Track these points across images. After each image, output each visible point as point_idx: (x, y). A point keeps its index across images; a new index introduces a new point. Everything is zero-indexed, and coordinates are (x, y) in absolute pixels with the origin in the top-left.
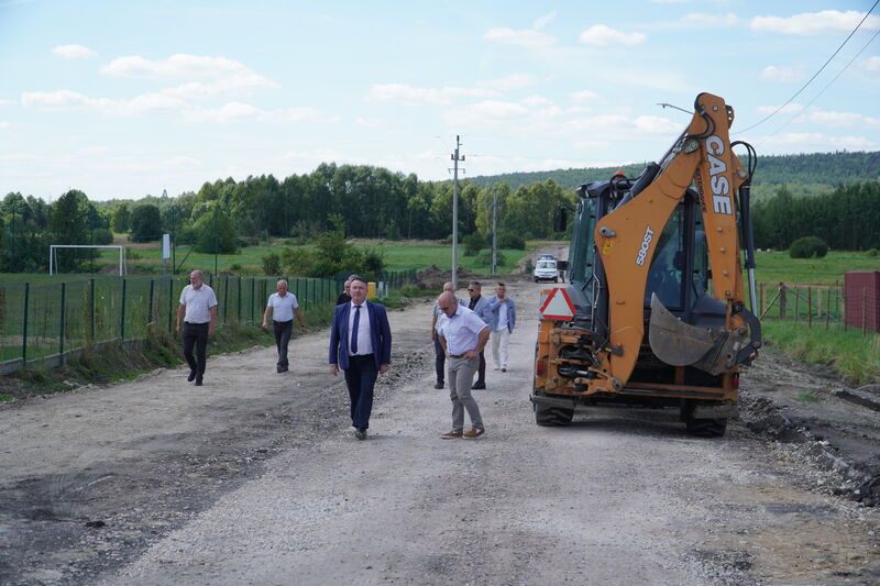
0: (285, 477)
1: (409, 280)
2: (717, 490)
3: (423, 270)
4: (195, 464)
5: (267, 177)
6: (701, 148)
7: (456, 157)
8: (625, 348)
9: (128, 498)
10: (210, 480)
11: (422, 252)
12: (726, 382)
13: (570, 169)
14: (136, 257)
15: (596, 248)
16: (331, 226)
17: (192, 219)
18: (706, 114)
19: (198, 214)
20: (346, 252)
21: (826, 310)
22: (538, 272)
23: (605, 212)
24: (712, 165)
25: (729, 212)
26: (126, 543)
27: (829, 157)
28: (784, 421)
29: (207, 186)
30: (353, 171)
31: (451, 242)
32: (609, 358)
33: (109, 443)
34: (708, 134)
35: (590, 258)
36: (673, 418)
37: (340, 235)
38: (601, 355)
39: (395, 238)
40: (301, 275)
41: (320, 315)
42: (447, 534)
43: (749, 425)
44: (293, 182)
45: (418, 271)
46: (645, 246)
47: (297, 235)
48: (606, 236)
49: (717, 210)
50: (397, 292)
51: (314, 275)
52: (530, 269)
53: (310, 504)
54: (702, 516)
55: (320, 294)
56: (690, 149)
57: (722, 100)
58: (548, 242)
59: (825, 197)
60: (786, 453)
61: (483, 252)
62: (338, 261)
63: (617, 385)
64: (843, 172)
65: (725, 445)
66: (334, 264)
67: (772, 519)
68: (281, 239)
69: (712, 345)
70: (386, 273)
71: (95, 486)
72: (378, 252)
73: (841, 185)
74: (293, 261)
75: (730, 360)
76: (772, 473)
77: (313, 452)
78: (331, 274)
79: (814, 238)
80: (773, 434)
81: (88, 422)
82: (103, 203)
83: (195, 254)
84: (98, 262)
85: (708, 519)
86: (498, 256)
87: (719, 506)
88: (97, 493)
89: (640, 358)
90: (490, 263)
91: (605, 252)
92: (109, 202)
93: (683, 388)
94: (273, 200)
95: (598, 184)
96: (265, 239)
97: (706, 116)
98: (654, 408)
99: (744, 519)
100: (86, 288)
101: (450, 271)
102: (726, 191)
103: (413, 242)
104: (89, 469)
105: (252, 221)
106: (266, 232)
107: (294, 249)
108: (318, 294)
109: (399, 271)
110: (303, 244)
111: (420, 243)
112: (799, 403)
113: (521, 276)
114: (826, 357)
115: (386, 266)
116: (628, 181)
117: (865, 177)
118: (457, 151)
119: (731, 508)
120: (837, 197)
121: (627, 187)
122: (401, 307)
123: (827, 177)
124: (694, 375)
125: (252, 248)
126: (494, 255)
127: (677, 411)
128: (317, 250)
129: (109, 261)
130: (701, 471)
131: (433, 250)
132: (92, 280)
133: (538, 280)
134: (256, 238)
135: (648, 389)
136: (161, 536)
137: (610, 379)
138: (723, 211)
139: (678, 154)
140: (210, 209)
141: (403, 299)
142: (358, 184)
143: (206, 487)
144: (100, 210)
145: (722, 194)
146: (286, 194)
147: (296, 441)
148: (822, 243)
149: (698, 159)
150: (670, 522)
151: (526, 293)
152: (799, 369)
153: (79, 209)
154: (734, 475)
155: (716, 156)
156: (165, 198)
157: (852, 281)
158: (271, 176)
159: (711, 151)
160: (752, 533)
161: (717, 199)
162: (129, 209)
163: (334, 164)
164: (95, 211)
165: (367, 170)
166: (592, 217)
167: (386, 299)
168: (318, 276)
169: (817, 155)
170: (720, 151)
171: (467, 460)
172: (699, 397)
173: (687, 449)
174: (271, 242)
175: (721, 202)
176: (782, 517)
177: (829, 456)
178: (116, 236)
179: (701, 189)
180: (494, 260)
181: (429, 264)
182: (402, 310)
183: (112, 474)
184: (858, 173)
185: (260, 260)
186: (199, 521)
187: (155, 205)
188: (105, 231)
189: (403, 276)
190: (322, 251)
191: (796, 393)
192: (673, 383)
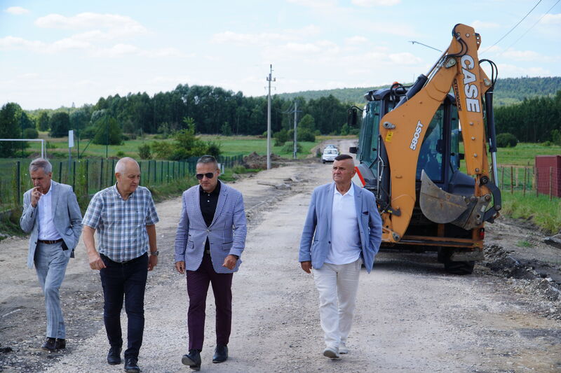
0: (152, 309)
1: (237, 162)
2: (479, 318)
3: (248, 156)
4: (85, 298)
5: (142, 93)
6: (457, 64)
7: (269, 79)
8: (402, 211)
9: (32, 328)
10: (95, 311)
11: (247, 143)
12: (475, 235)
13: (345, 89)
14: (53, 147)
15: (380, 137)
16: (185, 126)
17: (91, 122)
18: (461, 39)
19: (96, 118)
20: (195, 143)
21: (523, 182)
22: (325, 157)
23: (386, 112)
24: (466, 76)
25: (478, 111)
26: (27, 367)
27: (516, 81)
28: (514, 262)
29: (102, 99)
30: (200, 89)
31: (266, 136)
32: (390, 218)
33: (22, 282)
34: (463, 53)
35: (375, 144)
36: (433, 260)
37: (191, 132)
38: (385, 215)
39: (228, 134)
40: (165, 159)
41: (178, 186)
42: (279, 359)
43: (488, 265)
44: (160, 97)
45: (244, 156)
46: (417, 136)
47: (162, 132)
48: (387, 128)
49: (469, 109)
50: (230, 170)
51: (173, 159)
52: (320, 155)
53: (171, 332)
54: (474, 341)
55: (177, 172)
56: (449, 65)
57: (472, 29)
58: (331, 137)
59: (515, 107)
60: (521, 287)
61: (287, 143)
62: (189, 149)
63: (397, 238)
64: (526, 91)
65: (476, 281)
66: (187, 152)
67: (526, 342)
68: (151, 135)
69: (465, 208)
70: (223, 157)
71: (8, 317)
72: (217, 144)
73: (525, 99)
74: (159, 150)
75: (478, 219)
76: (516, 304)
77: (173, 289)
78: (185, 158)
79: (508, 134)
80: (507, 272)
81: (8, 266)
82: (32, 111)
83: (93, 145)
84: (28, 150)
85: (479, 343)
86: (297, 146)
87: (484, 332)
88: (9, 323)
89: (413, 217)
90: (293, 151)
91: (387, 140)
92: (36, 111)
93: (444, 239)
94: (146, 109)
95: (381, 91)
96: (140, 135)
97: (461, 41)
98: (419, 253)
99: (506, 343)
100: (15, 168)
101: (266, 156)
102: (475, 95)
103: (240, 137)
104: (5, 303)
105: (132, 123)
106: (141, 130)
107: (160, 142)
108: (176, 172)
109: (231, 156)
110: (166, 138)
111: (245, 137)
112: (520, 248)
113: (313, 159)
114: (526, 214)
115: (223, 153)
116: (404, 88)
117: (541, 93)
118: (270, 75)
119: (494, 333)
120: (523, 106)
121: (403, 92)
122: (233, 180)
123: (515, 94)
124: (453, 229)
125: (131, 141)
126: (295, 145)
127: (435, 255)
128: (176, 142)
129: (36, 150)
130: (464, 303)
131: (254, 142)
132: (19, 163)
133: (325, 162)
134: (134, 134)
135: (418, 240)
136: (55, 360)
137: (391, 233)
138: (474, 110)
139: (441, 68)
140: (104, 114)
141: (234, 175)
142: (203, 98)
143: (92, 318)
144: (30, 116)
145: (473, 98)
146: (155, 105)
147: (160, 280)
148: (514, 137)
149: (455, 72)
150: (451, 347)
151: (317, 170)
152: (508, 222)
153: (15, 115)
154: (488, 305)
155: (468, 70)
156: (73, 108)
157: (541, 162)
158: (145, 93)
159: (464, 66)
160: (515, 355)
161: (469, 101)
162: (50, 115)
163: (187, 85)
164: (26, 117)
165: (209, 89)
166: (377, 114)
167: (222, 175)
168: (176, 160)
169: (509, 79)
170: (471, 66)
171: (288, 295)
172: (455, 246)
173: (449, 284)
174: (145, 137)
175: (472, 103)
176: (533, 340)
177: (555, 289)
178: (40, 133)
179: (457, 94)
180: (295, 148)
181: (251, 152)
182: (234, 183)
183: (21, 307)
184: (536, 91)
185: (137, 149)
186: (86, 347)
187: (67, 112)
188: (33, 130)
189: (234, 159)
190: (179, 143)
191: (516, 241)
192: (436, 235)
